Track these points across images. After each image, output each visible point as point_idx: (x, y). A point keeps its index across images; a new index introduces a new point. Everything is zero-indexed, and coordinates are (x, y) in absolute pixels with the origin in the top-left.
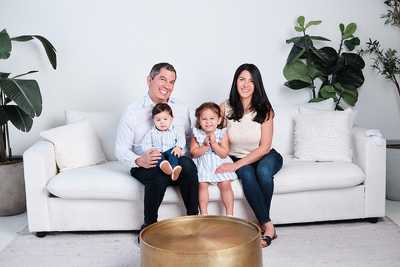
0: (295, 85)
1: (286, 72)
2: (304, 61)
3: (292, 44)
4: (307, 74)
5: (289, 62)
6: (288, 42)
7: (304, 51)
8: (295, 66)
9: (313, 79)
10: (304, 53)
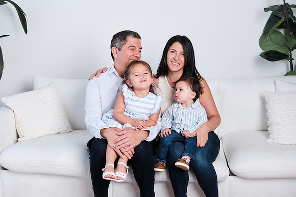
0: (271, 56)
1: (262, 42)
2: (282, 31)
3: (270, 12)
4: (285, 45)
5: (266, 31)
6: (266, 10)
7: (283, 20)
8: (272, 36)
9: (291, 50)
10: (283, 23)
